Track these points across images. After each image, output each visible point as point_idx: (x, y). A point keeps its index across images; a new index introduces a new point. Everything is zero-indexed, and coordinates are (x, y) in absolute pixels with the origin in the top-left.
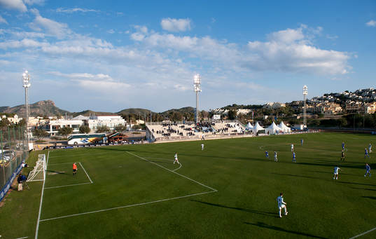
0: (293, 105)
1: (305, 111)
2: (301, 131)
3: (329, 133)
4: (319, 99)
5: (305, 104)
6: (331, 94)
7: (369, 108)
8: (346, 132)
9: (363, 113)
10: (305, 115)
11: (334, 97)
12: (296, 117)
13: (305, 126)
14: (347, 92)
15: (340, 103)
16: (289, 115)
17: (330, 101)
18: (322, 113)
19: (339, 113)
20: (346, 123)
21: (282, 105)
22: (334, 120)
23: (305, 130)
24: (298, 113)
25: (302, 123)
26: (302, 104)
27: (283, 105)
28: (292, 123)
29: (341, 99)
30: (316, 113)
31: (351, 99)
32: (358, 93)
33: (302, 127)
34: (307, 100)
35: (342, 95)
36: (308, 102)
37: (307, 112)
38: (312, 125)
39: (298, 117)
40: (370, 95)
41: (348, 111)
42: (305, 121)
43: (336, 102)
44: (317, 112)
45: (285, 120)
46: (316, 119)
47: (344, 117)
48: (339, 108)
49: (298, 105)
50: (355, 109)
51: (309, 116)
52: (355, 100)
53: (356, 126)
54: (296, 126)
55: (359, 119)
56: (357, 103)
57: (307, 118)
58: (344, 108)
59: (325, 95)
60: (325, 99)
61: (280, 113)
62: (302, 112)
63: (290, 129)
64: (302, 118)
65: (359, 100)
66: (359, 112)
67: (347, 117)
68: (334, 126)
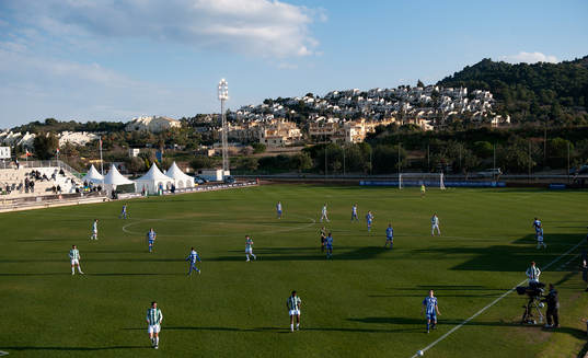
0: (197, 123)
1: (224, 137)
2: (219, 183)
3: (277, 187)
4: (255, 111)
5: (224, 122)
6: (279, 101)
7: (353, 132)
8: (312, 183)
9: (342, 142)
10: (226, 147)
11: (285, 106)
12: (206, 152)
13: (227, 173)
14: (310, 95)
15: (297, 121)
16: (188, 146)
17: (277, 116)
18: (262, 141)
19: (296, 143)
20: (310, 163)
21: (173, 124)
22: (287, 158)
23: (226, 180)
24: (210, 142)
25: (220, 166)
26: (217, 121)
27: (175, 124)
28: (197, 167)
29: (299, 111)
30: (249, 142)
31: (318, 111)
32: (333, 100)
33: (220, 175)
34: (228, 113)
35: (301, 102)
36: (230, 118)
37: (230, 140)
38: (241, 169)
39: (211, 153)
40: (353, 105)
41: (313, 137)
42: (225, 160)
43: (288, 117)
44: (252, 140)
45: (180, 158)
46: (250, 156)
47: (305, 150)
48: (295, 132)
49: (208, 125)
50: (327, 133)
51: (235, 149)
52: (326, 113)
53: (331, 170)
54: (206, 173)
55: (335, 156)
56: (331, 120)
57: (230, 153)
58: (305, 130)
59: (266, 102)
60: (267, 112)
61: (169, 143)
62: (221, 142)
63: (192, 179)
64: (219, 155)
65: (335, 115)
66: (334, 140)
67: (313, 152)
68: (287, 171)
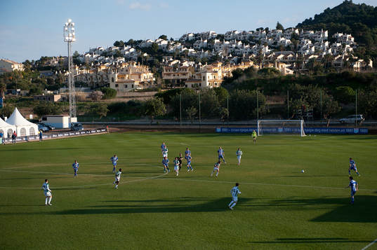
0: (42, 66)
1: (71, 81)
2: (66, 131)
3: (129, 134)
4: (105, 54)
5: (71, 65)
6: (131, 43)
7: (209, 76)
8: (165, 130)
9: (198, 87)
10: (73, 92)
11: (137, 48)
12: (51, 97)
13: (74, 120)
14: (163, 37)
15: (150, 64)
16: (32, 91)
17: (128, 59)
18: (112, 86)
19: (148, 87)
20: (163, 109)
21: (16, 67)
22: (139, 104)
23: (74, 128)
24: (55, 87)
25: (67, 112)
26: (64, 65)
27: (18, 67)
28: (42, 113)
29: (152, 54)
30: (98, 87)
31: (172, 54)
32: (188, 42)
33: (66, 121)
34: (76, 56)
35: (154, 45)
36: (77, 60)
37: (78, 84)
38: (89, 116)
39: (57, 98)
40: (209, 48)
41: (167, 81)
42: (72, 106)
43: (140, 61)
44: (101, 85)
45: (23, 104)
46: (100, 101)
47: (159, 95)
48: (148, 76)
49: (54, 68)
50: (182, 77)
51: (83, 94)
52: (181, 56)
53: (185, 116)
54: (51, 120)
55: (190, 102)
56: (186, 64)
57: (77, 98)
58: (158, 74)
59: (117, 44)
60: (117, 55)
61: (11, 87)
62: (67, 87)
63: (36, 126)
64: (65, 100)
65: (190, 58)
66: (189, 85)
67: (166, 97)
68: (139, 117)
